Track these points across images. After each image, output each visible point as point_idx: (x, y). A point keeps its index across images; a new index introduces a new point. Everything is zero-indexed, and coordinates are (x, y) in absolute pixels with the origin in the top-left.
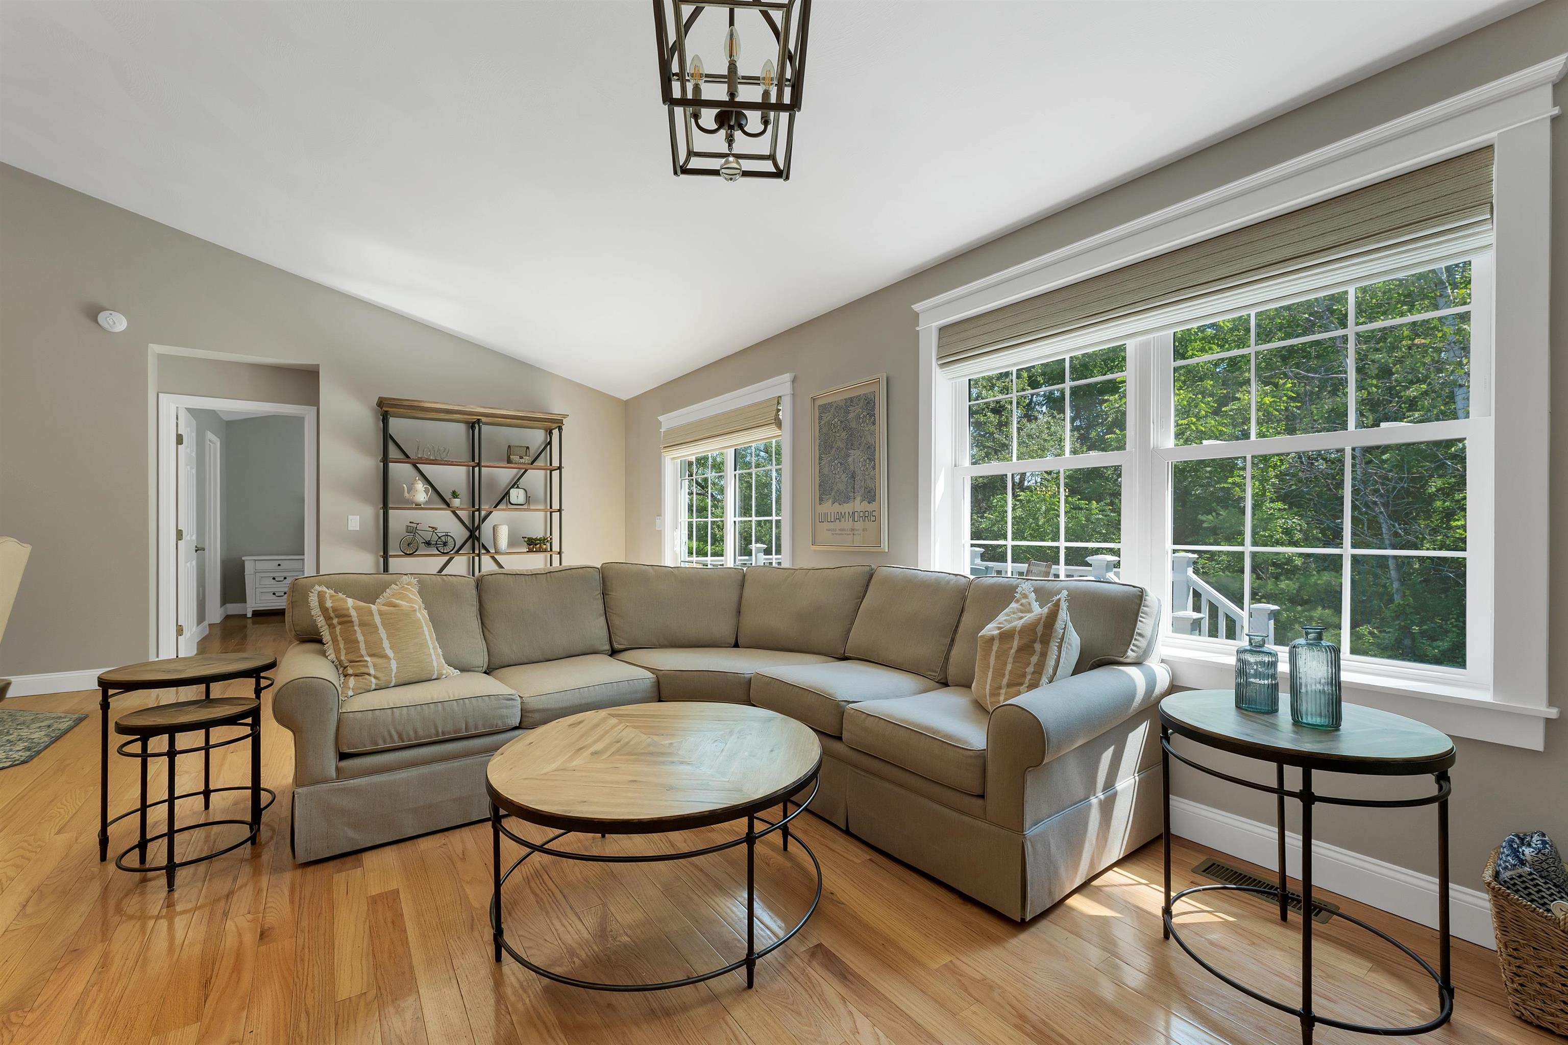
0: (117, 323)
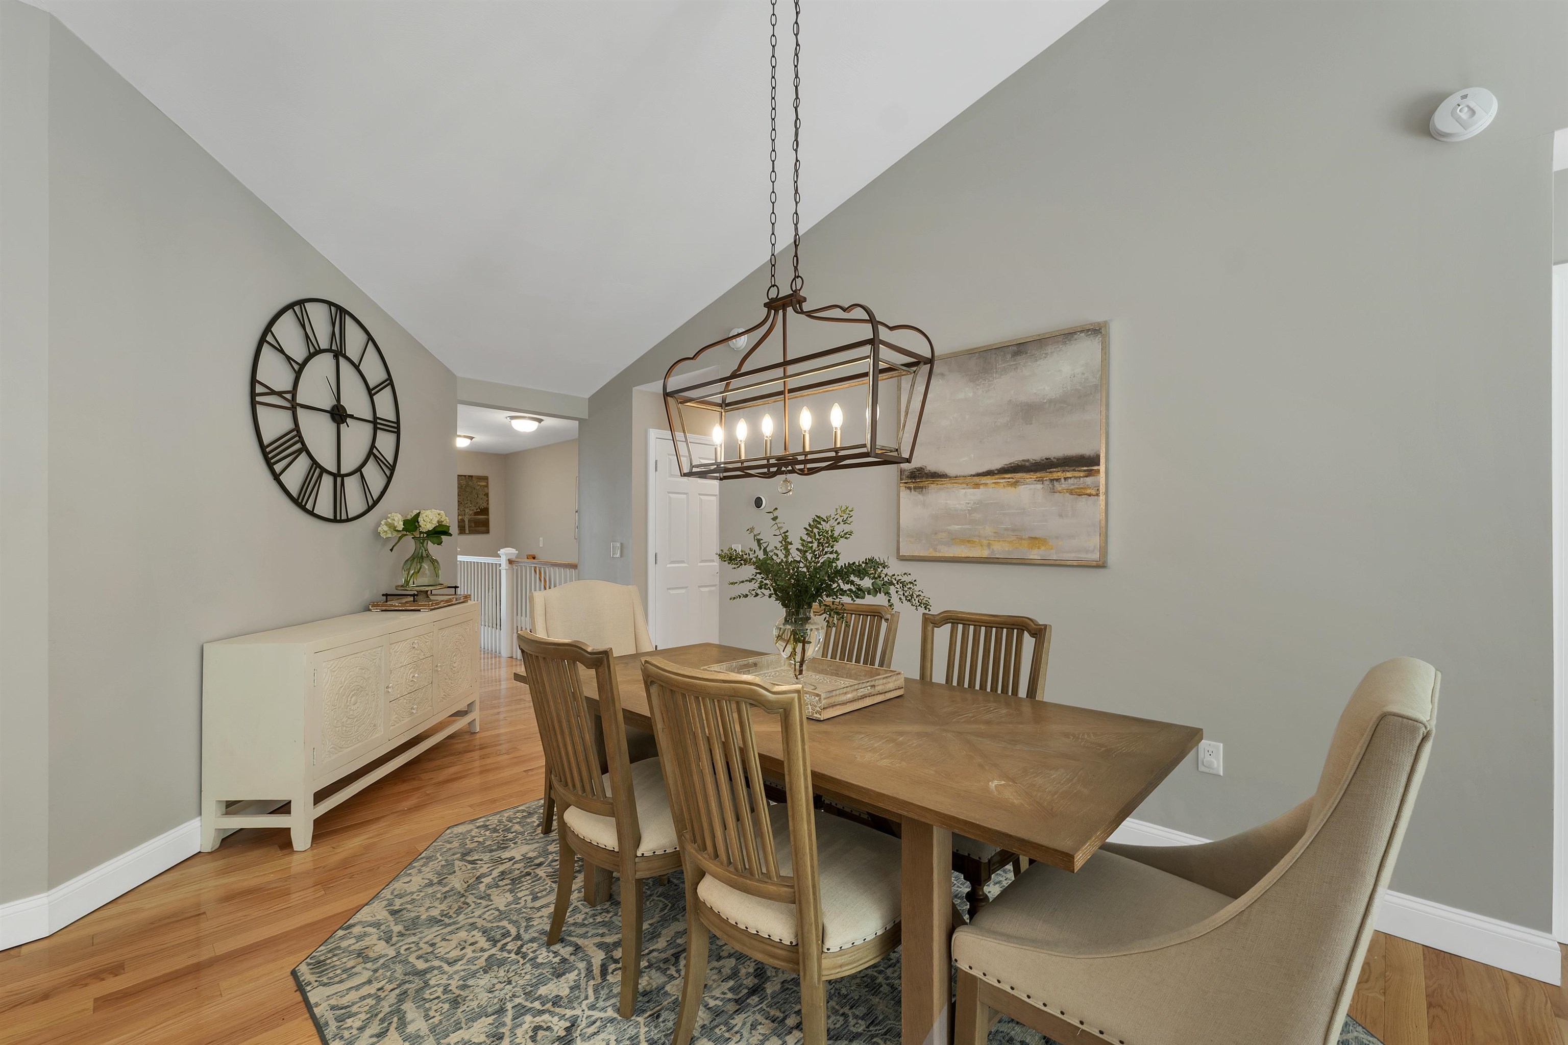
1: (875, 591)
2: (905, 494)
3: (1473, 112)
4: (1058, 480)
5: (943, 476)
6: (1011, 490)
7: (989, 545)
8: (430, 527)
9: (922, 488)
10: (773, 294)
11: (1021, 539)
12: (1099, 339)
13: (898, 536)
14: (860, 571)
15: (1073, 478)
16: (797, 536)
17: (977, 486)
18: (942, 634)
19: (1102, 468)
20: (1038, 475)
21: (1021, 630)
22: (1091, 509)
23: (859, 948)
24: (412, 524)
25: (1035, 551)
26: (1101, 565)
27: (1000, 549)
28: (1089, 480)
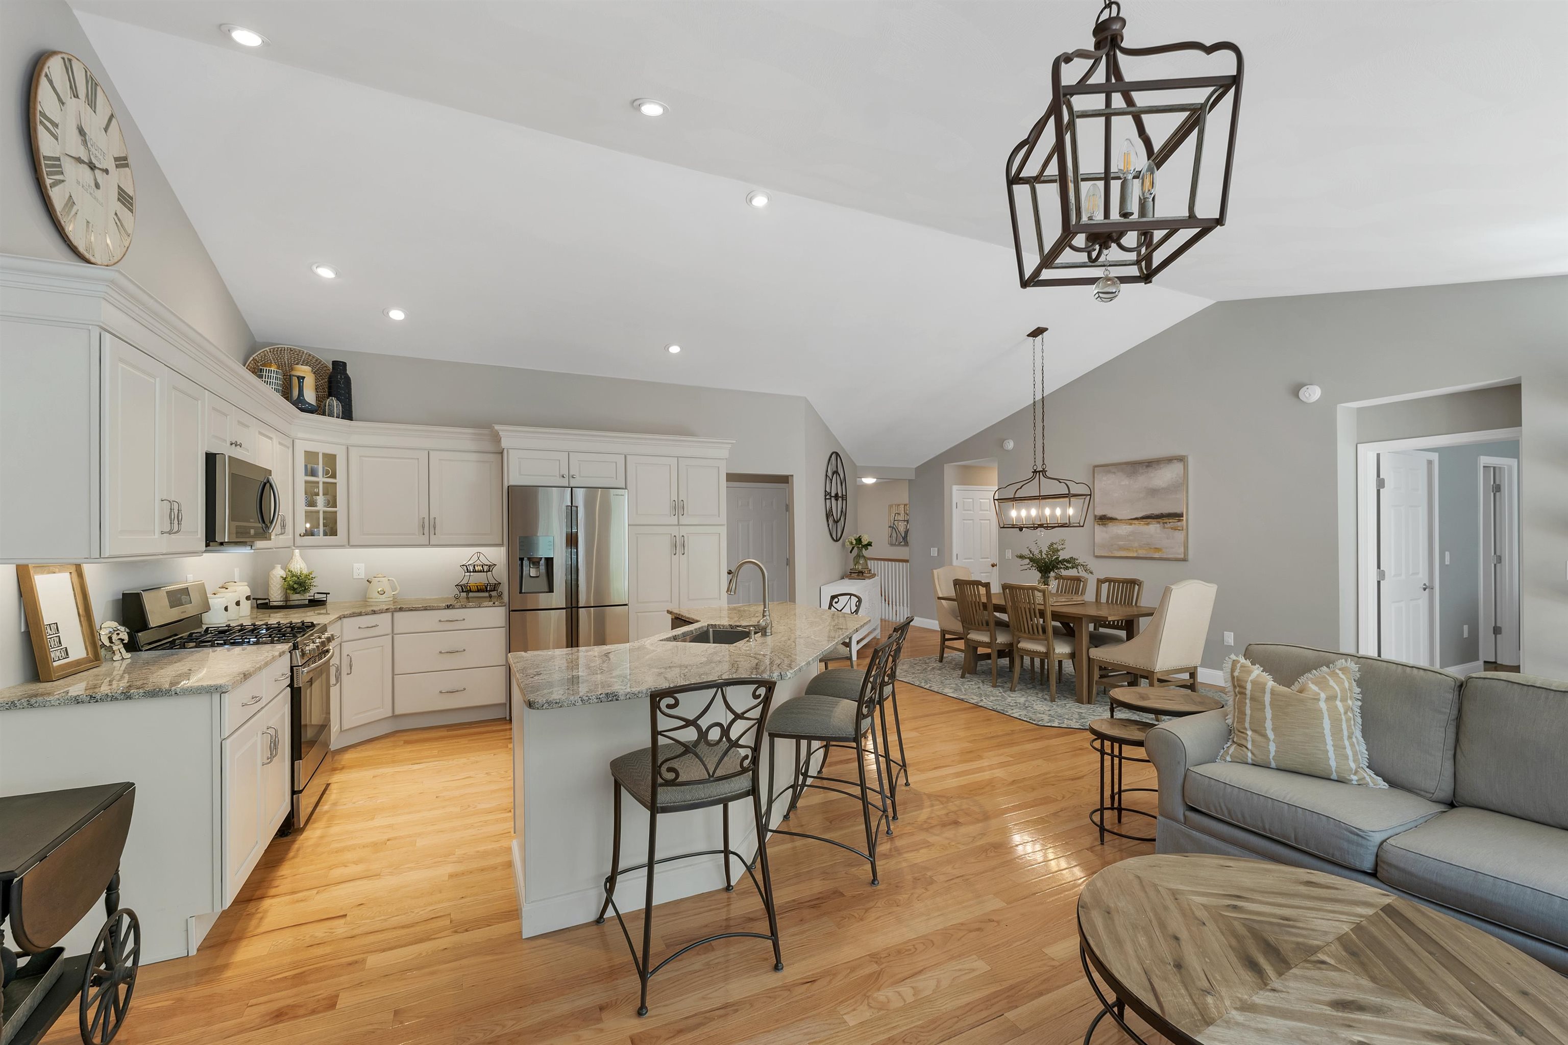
0: (1313, 394)
1: (1073, 568)
2: (1097, 527)
3: (1310, 395)
4: (1166, 523)
5: (1116, 519)
6: (1146, 527)
7: (1137, 551)
8: (866, 543)
9: (1105, 524)
10: (1035, 468)
11: (1151, 548)
12: (1183, 463)
13: (1094, 546)
14: (1068, 561)
15: (1172, 522)
16: (1045, 550)
17: (1131, 524)
18: (1105, 586)
19: (1184, 518)
20: (1158, 520)
21: (1135, 584)
22: (1179, 536)
23: (1064, 654)
24: (859, 540)
25: (1157, 554)
26: (1185, 560)
27: (1142, 553)
28: (1179, 523)
